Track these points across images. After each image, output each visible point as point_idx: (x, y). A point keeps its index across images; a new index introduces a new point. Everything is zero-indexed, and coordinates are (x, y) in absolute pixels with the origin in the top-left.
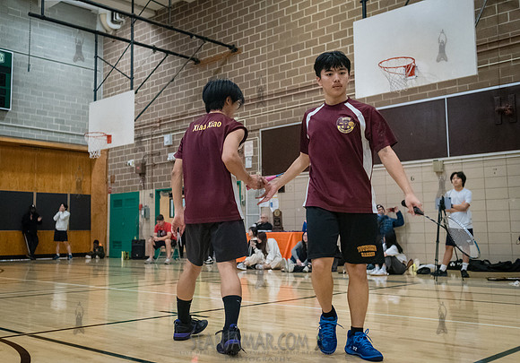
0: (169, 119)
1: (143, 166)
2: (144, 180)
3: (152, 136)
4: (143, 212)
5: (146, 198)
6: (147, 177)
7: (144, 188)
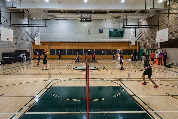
0: (148, 37)
6: (145, 47)
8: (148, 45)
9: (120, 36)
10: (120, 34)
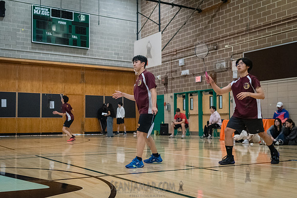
0: (182, 49)
1: (166, 79)
3: (172, 60)
4: (166, 107)
5: (168, 99)
6: (168, 86)
7: (167, 92)
8: (185, 76)
9: (75, 43)
10: (77, 33)
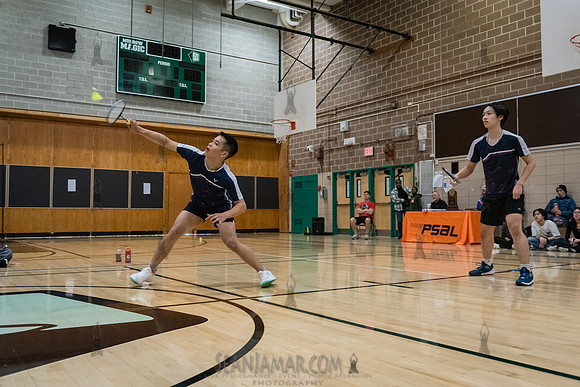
0: (345, 107)
1: (321, 151)
2: (322, 163)
3: (329, 123)
4: (321, 192)
5: (324, 180)
6: (324, 161)
7: (322, 170)
8: (349, 146)
9: (183, 94)
10: (186, 79)
